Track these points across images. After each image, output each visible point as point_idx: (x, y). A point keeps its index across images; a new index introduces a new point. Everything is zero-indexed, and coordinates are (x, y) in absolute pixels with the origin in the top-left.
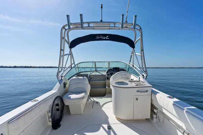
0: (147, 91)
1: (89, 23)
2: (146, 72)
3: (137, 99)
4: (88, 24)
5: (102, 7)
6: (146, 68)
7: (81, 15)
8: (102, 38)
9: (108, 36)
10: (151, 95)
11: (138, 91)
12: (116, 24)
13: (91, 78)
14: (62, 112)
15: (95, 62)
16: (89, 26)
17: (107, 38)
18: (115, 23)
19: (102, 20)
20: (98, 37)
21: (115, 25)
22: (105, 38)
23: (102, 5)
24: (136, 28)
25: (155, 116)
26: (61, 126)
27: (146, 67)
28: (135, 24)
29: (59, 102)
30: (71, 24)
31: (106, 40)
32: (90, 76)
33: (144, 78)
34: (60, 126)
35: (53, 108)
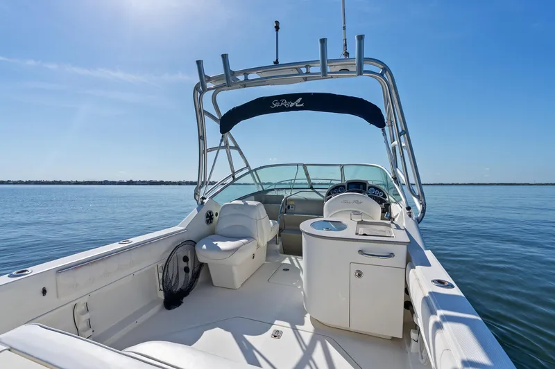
0: (391, 255)
1: (246, 72)
2: (421, 197)
3: (359, 274)
4: (244, 74)
5: (277, 28)
6: (421, 185)
7: (225, 57)
8: (285, 103)
9: (301, 99)
10: (406, 268)
11: (361, 252)
12: (310, 67)
13: (289, 207)
14: (196, 276)
15: (305, 166)
16: (246, 79)
17: (297, 103)
18: (308, 64)
19: (277, 60)
20: (275, 103)
21: (307, 70)
22: (292, 105)
23: (277, 22)
24: (364, 69)
25: (413, 335)
26: (182, 305)
27: (422, 183)
28: (361, 60)
29: (189, 252)
30: (209, 79)
31: (295, 108)
32: (286, 200)
33: (410, 216)
34: (180, 305)
35: (171, 265)
